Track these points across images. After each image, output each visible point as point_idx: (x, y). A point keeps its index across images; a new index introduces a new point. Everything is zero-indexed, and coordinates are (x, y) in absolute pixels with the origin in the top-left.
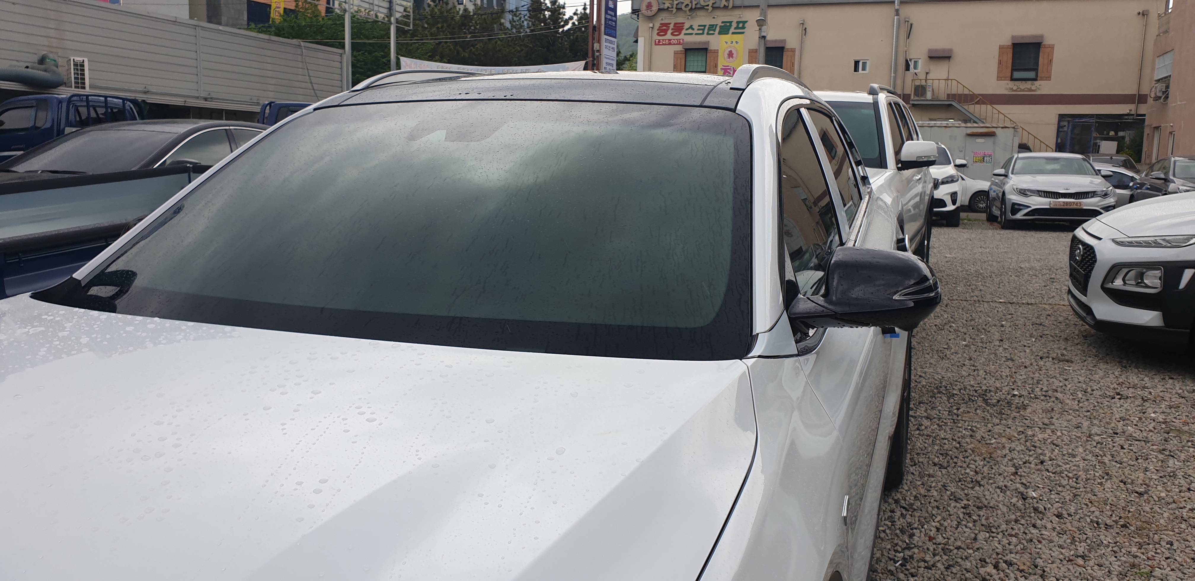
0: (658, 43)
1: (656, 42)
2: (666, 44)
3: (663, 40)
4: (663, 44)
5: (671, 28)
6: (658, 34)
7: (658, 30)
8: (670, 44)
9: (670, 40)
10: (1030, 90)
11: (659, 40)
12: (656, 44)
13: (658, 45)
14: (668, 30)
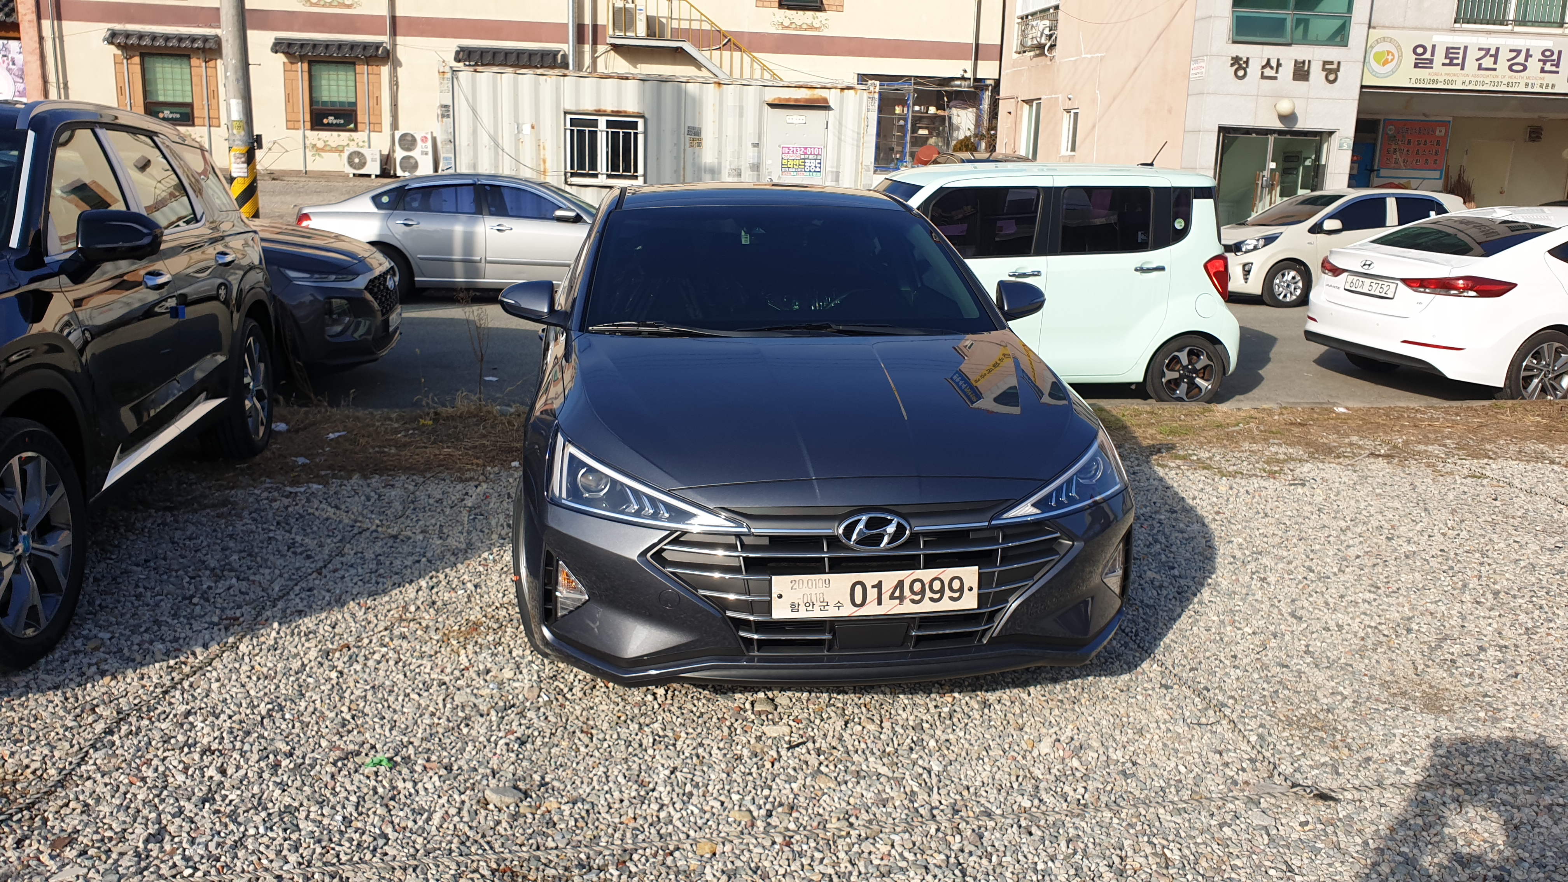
10: (812, 28)
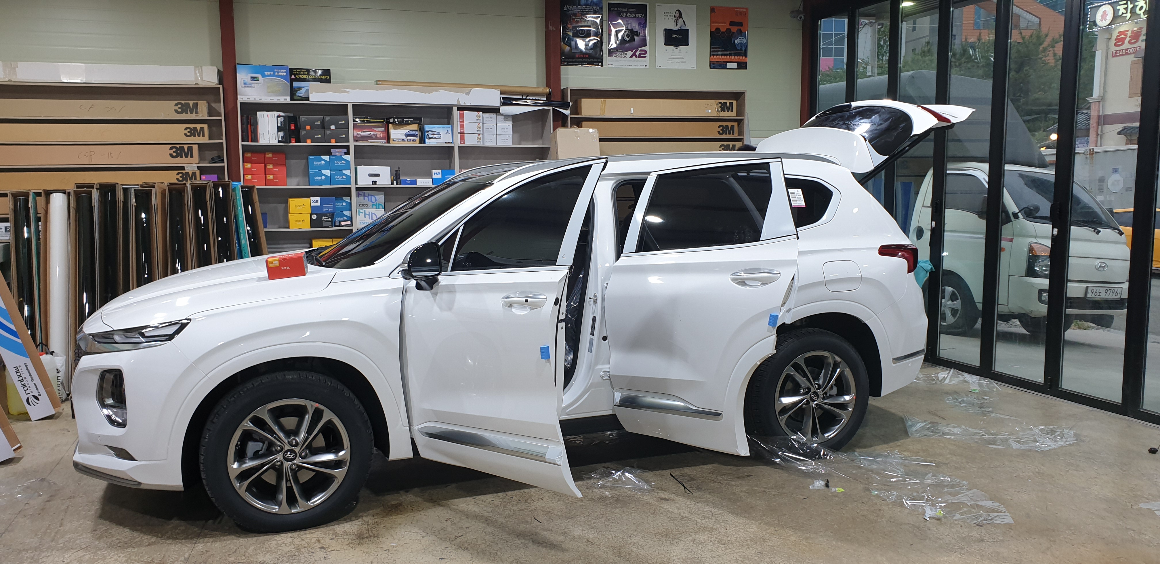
0: (1115, 55)
1: (1113, 53)
2: (1122, 55)
3: (1120, 50)
4: (1120, 55)
5: (1128, 36)
6: (1116, 45)
7: (1115, 40)
8: (1127, 54)
9: (1127, 50)
11: (1116, 51)
12: (1113, 56)
13: (1115, 56)
14: (1125, 38)
